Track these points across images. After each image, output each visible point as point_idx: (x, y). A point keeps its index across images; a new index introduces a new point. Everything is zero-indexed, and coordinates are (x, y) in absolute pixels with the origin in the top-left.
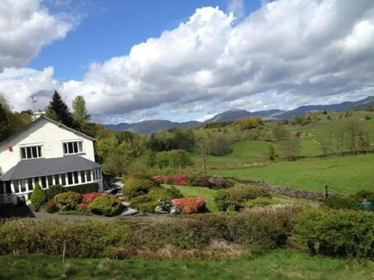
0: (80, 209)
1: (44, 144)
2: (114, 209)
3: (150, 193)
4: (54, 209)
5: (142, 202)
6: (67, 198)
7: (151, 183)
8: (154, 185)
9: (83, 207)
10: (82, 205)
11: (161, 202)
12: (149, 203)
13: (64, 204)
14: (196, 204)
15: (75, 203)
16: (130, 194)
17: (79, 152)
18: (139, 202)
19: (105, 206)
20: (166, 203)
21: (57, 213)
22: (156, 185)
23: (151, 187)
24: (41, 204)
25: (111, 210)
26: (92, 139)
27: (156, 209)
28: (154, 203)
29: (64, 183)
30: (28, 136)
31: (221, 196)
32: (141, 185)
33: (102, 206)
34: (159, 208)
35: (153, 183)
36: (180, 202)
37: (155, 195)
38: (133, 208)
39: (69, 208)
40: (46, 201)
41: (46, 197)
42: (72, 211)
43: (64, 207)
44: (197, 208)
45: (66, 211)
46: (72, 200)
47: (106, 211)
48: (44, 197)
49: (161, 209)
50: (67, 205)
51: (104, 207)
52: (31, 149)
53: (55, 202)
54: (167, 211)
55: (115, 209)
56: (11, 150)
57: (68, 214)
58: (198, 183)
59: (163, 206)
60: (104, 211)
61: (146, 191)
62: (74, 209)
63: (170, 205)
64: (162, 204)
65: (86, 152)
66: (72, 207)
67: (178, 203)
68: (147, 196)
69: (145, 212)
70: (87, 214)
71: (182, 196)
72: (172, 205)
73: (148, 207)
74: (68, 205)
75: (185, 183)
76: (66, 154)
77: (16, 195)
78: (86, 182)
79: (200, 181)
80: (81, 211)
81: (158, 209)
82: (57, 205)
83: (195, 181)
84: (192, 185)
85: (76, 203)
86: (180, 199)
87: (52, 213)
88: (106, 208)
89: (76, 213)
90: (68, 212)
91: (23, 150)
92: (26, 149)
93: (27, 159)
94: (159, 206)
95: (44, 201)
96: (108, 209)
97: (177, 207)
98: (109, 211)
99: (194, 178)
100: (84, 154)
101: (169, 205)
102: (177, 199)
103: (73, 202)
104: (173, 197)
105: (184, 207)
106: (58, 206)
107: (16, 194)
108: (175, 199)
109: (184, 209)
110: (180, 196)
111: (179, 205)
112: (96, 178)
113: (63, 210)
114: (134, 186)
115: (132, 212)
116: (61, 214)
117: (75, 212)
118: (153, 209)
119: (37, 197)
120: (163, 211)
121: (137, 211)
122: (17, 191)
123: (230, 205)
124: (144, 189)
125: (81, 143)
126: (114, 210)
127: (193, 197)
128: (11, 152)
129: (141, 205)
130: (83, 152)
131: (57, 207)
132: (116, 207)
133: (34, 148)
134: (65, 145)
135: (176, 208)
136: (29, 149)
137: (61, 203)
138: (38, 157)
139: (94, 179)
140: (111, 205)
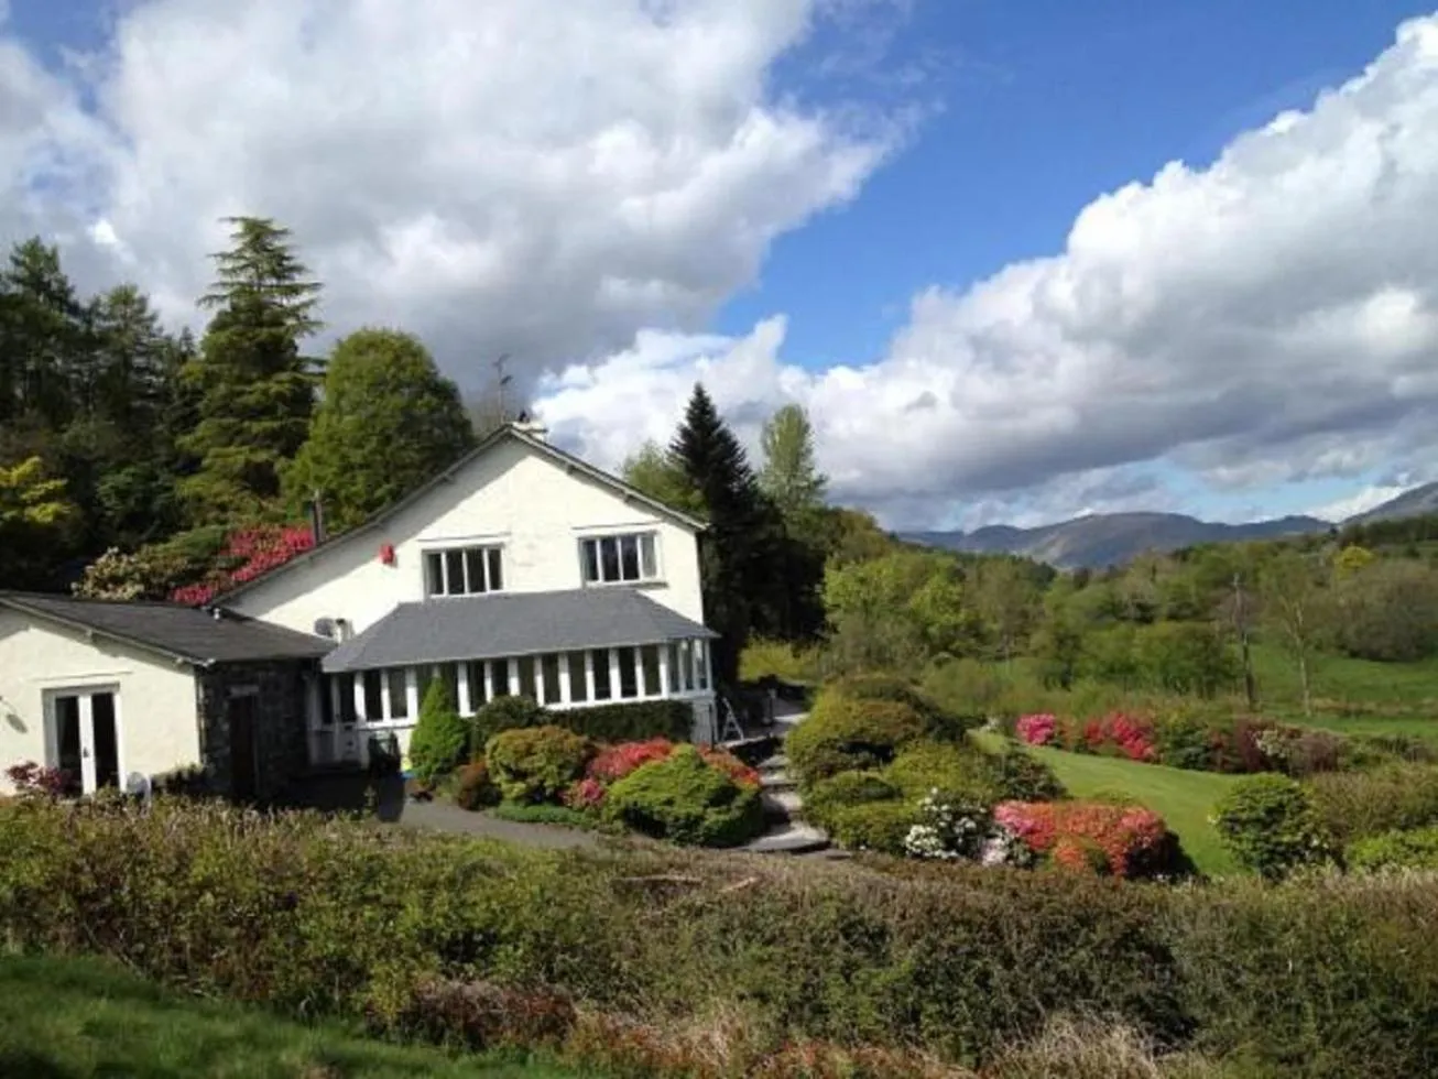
0: (578, 804)
1: (511, 542)
2: (714, 817)
3: (900, 761)
4: (481, 797)
5: (853, 798)
6: (529, 751)
7: (914, 721)
8: (930, 729)
9: (588, 793)
10: (586, 784)
11: (934, 808)
12: (887, 806)
13: (519, 775)
14: (1121, 833)
15: (560, 774)
16: (813, 759)
17: (643, 578)
18: (838, 799)
19: (679, 800)
20: (957, 815)
21: (491, 811)
22: (938, 728)
23: (910, 737)
24: (441, 771)
25: (700, 818)
26: (690, 526)
27: (909, 839)
28: (904, 809)
29: (553, 694)
30: (452, 506)
31: (1252, 809)
32: (866, 724)
33: (664, 796)
34: (927, 836)
35: (924, 719)
36: (1038, 815)
37: (918, 774)
38: (813, 821)
39: (535, 796)
40: (463, 757)
41: (462, 743)
42: (548, 810)
43: (520, 786)
44: (1128, 856)
45: (527, 805)
46: (549, 762)
47: (677, 819)
48: (457, 743)
49: (933, 841)
50: (529, 780)
51: (670, 802)
52: (464, 556)
53: (488, 763)
54: (963, 851)
55: (722, 817)
56: (390, 559)
57: (534, 821)
58: (1209, 754)
59: (942, 824)
60: (670, 819)
61: (884, 753)
62: (557, 799)
63: (979, 823)
64: (939, 815)
65: (668, 579)
66: (548, 792)
67: (1029, 823)
68: (884, 775)
69: (855, 845)
70: (607, 827)
71: (1053, 792)
72: (993, 831)
73: (869, 826)
74: (533, 781)
75: (1149, 750)
76: (592, 584)
77: (368, 730)
78: (641, 696)
79: (1218, 746)
80: (581, 810)
81: (918, 837)
82: (497, 780)
83: (1194, 744)
84: (1181, 761)
85: (567, 773)
86: (1041, 806)
87: (473, 808)
88: (682, 809)
89: (565, 819)
90: (534, 810)
91: (433, 559)
92: (444, 558)
93: (446, 593)
94: (924, 823)
95: (454, 758)
96: (688, 816)
97: (1018, 840)
98: (692, 823)
99: (1191, 732)
100: (663, 585)
101: (971, 825)
102: (1025, 806)
103: (553, 768)
104: (1005, 791)
105: (1055, 845)
106: (499, 785)
107: (370, 725)
108: (1013, 803)
109: (1055, 851)
110: (1043, 789)
111: (1031, 831)
112: (683, 685)
113: (517, 799)
114: (837, 727)
115: (803, 839)
116: (504, 817)
117: (558, 811)
118: (894, 838)
119: (430, 743)
120: (947, 849)
121: (824, 838)
122: (374, 711)
123: (1302, 859)
124: (878, 743)
125: (648, 538)
126: (717, 822)
127: (1113, 800)
128: (387, 568)
129: (841, 813)
130: (659, 577)
131: (493, 785)
132: (729, 810)
133: (475, 555)
134: (588, 545)
135: (1010, 845)
136: (454, 556)
137: (508, 770)
138: (489, 591)
139: (675, 688)
140: (703, 798)
